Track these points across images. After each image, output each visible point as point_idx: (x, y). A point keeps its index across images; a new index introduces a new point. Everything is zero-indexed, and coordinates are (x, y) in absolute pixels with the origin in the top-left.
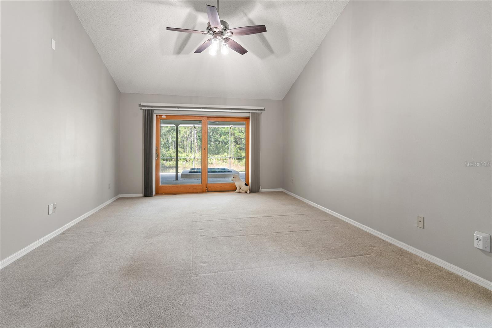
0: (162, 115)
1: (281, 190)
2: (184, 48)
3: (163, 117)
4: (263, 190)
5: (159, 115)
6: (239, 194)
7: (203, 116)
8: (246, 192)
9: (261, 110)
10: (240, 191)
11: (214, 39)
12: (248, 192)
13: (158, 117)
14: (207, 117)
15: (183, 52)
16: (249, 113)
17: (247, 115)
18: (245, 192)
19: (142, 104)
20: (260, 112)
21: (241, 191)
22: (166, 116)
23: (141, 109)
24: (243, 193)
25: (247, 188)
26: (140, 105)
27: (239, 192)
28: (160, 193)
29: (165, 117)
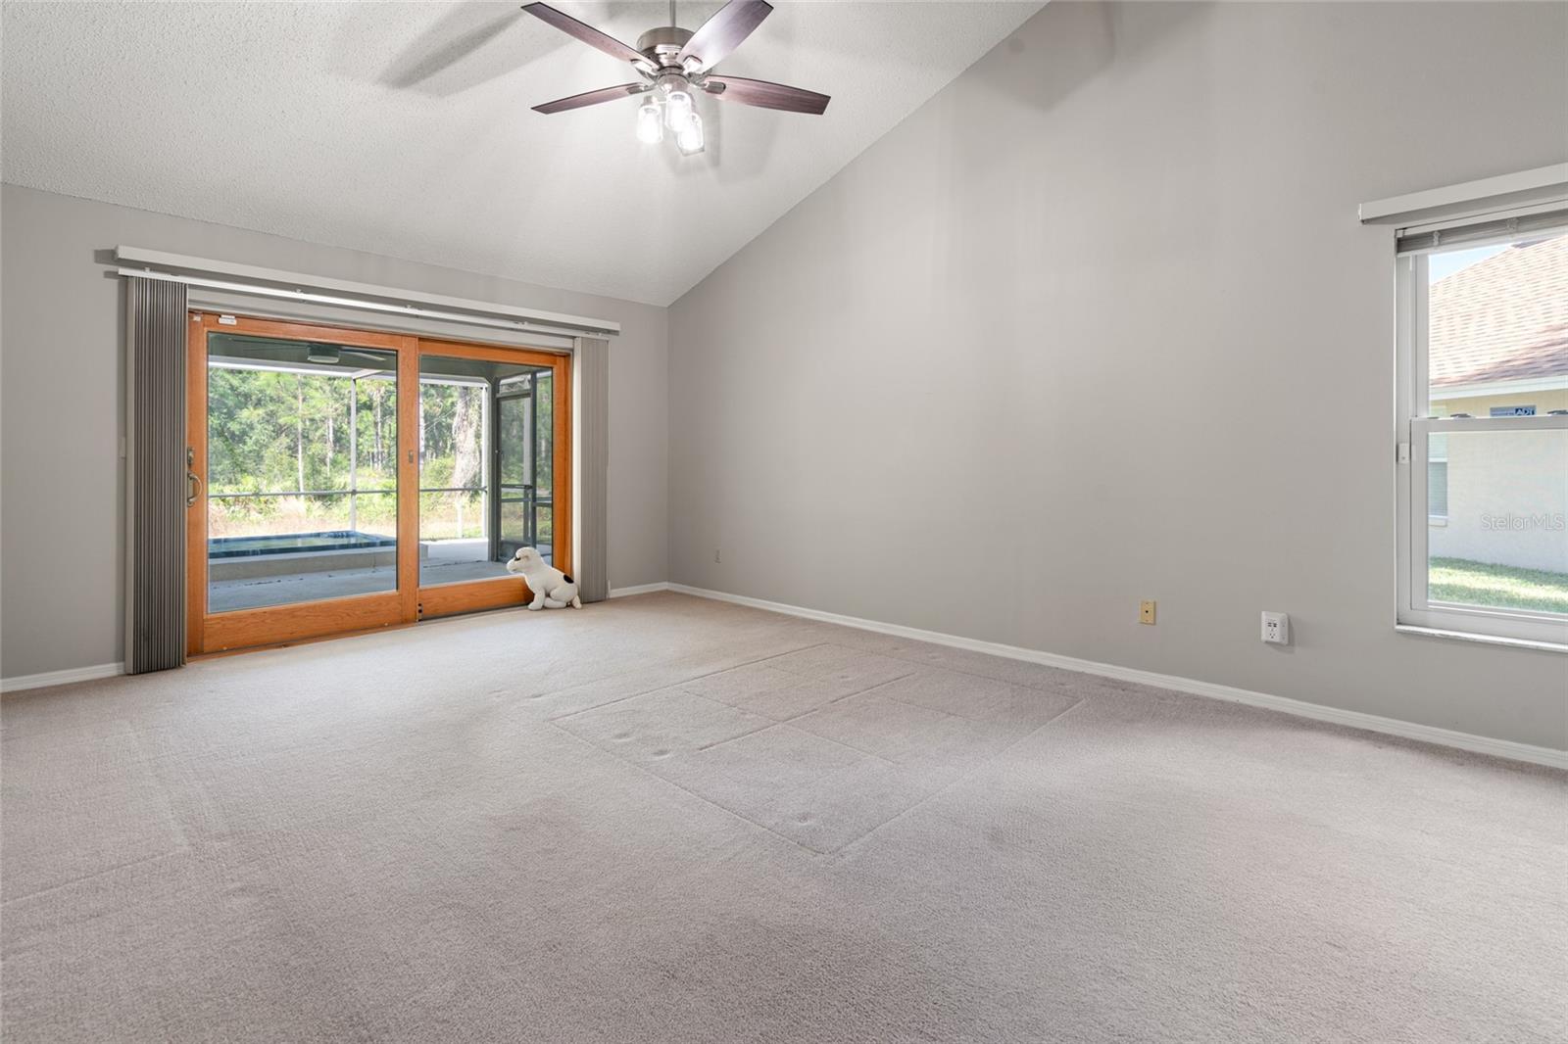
0: (219, 315)
1: (664, 586)
2: (436, 70)
3: (221, 321)
4: (613, 593)
5: (205, 313)
6: (546, 612)
7: (403, 332)
8: (570, 605)
9: (609, 332)
10: (546, 605)
11: (673, 94)
12: (577, 603)
13: (197, 318)
14: (421, 339)
15: (423, 83)
16: (571, 340)
17: (566, 344)
18: (565, 605)
19: (124, 253)
20: (605, 337)
21: (549, 602)
22: (237, 317)
23: (109, 275)
24: (559, 608)
25: (569, 591)
26: (110, 256)
27: (544, 608)
28: (206, 649)
29: (235, 322)
